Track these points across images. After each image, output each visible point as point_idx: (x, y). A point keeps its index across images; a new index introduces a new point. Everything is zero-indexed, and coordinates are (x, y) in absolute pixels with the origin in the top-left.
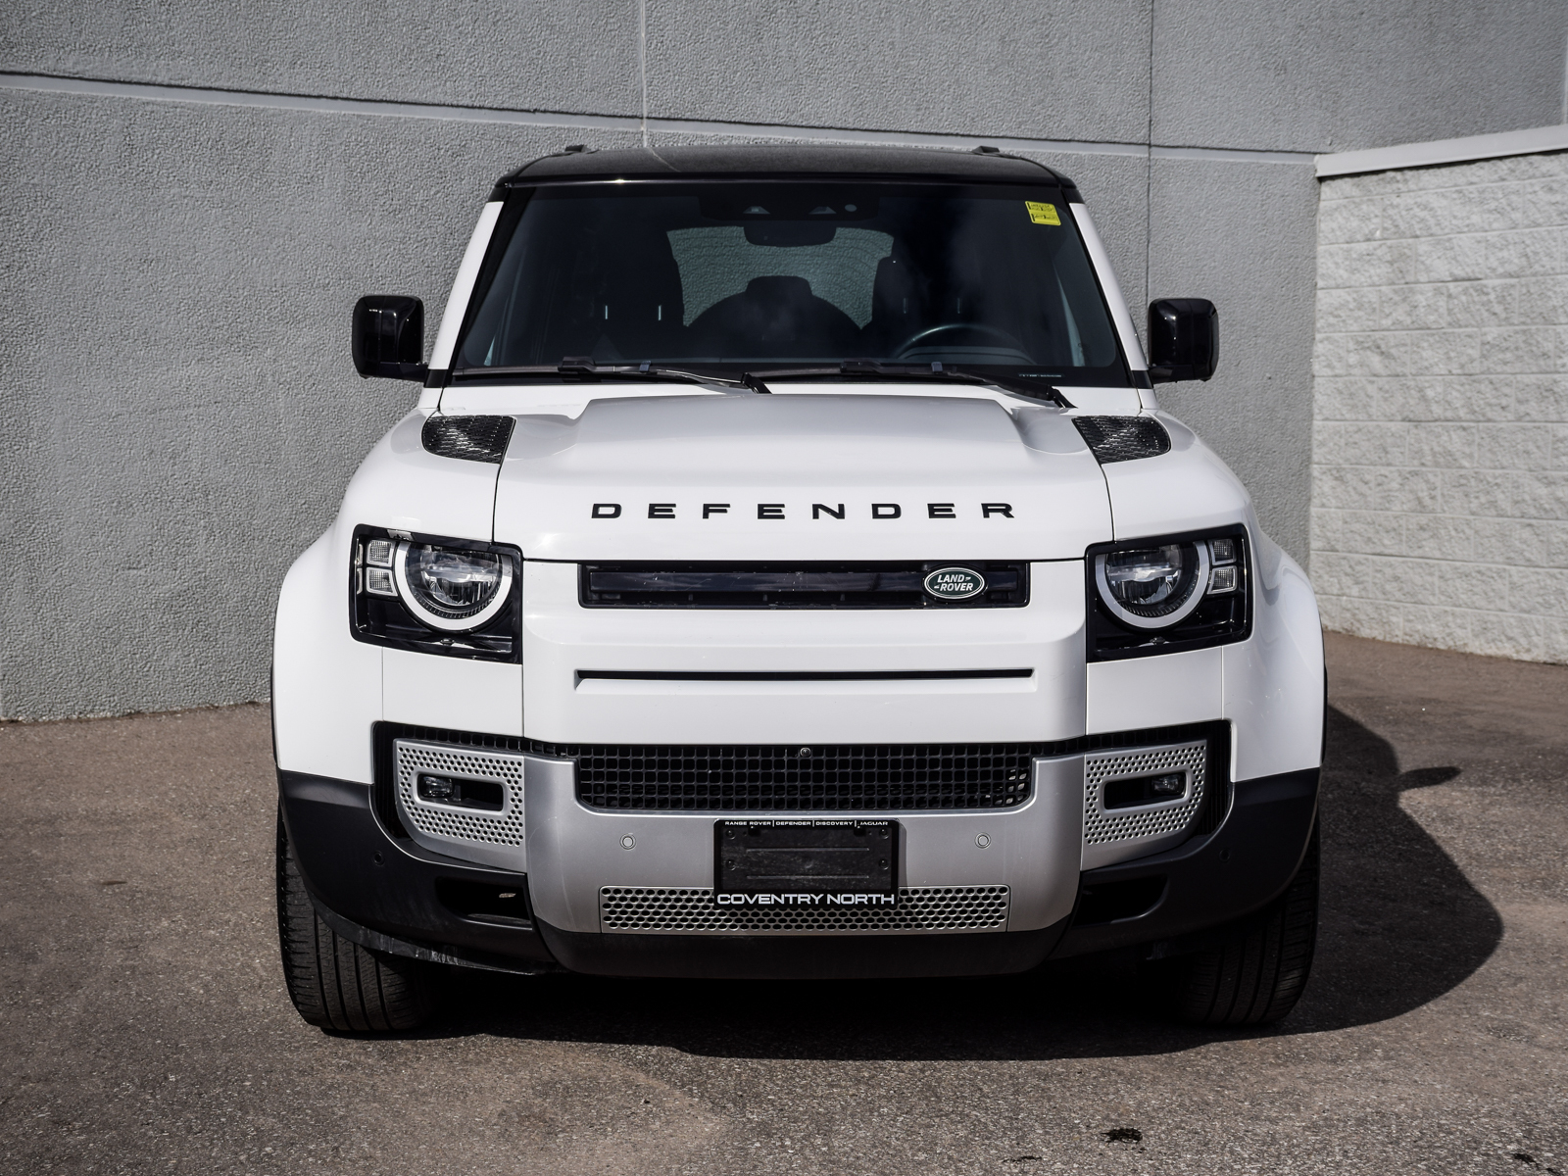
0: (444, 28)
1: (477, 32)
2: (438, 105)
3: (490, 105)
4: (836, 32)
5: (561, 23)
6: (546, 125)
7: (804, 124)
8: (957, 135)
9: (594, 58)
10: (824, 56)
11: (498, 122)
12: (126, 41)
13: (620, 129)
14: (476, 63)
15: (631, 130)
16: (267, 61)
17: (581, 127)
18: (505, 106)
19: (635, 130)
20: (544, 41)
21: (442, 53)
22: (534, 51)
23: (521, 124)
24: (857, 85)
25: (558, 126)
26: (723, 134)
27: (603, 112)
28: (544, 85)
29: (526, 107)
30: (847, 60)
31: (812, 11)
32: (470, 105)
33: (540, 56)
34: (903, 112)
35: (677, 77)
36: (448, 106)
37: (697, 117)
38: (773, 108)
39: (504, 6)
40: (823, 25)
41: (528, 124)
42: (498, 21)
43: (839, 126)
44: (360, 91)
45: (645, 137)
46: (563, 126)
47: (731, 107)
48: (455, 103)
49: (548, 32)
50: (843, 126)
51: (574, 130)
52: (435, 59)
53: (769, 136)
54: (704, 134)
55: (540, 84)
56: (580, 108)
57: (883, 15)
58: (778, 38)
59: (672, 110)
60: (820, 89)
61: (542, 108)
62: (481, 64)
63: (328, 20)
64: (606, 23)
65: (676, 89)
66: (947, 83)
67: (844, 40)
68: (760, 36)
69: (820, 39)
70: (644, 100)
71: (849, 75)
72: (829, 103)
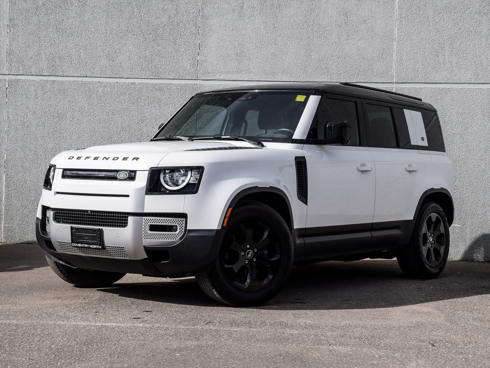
0: (329, 60)
1: (339, 61)
4: (468, 52)
5: (367, 56)
7: (454, 82)
9: (377, 66)
10: (463, 60)
12: (237, 70)
13: (386, 87)
14: (338, 70)
15: (389, 87)
16: (275, 73)
18: (346, 82)
19: (391, 87)
20: (361, 62)
21: (327, 67)
22: (357, 65)
24: (476, 69)
26: (422, 87)
27: (379, 82)
30: (472, 61)
31: (459, 47)
33: (359, 66)
35: (406, 70)
37: (413, 82)
38: (442, 78)
39: (348, 53)
40: (463, 51)
42: (346, 57)
43: (468, 82)
44: (302, 79)
45: (394, 89)
47: (426, 78)
49: (362, 59)
50: (470, 82)
52: (325, 69)
53: (440, 87)
54: (415, 87)
56: (372, 81)
58: (445, 56)
59: (404, 80)
60: (461, 71)
61: (359, 82)
62: (340, 70)
63: (294, 60)
64: (382, 55)
67: (471, 55)
68: (438, 56)
69: (462, 55)
70: (394, 77)
71: (473, 66)
72: (464, 75)
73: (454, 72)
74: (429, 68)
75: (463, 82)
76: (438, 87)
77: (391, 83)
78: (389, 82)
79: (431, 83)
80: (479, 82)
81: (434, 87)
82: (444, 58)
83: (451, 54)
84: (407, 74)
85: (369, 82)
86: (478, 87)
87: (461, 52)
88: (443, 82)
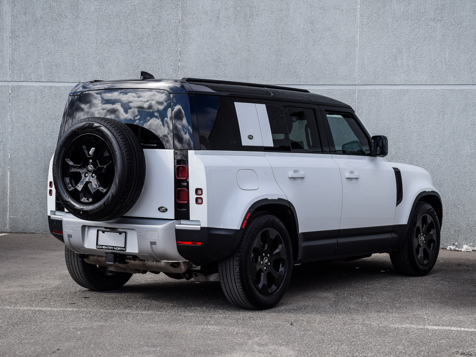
0: (297, 65)
1: (306, 65)
2: (294, 85)
3: (309, 84)
4: (424, 56)
5: (332, 61)
6: (325, 89)
7: (411, 84)
8: (470, 84)
9: (341, 69)
10: (419, 64)
11: (311, 88)
12: (214, 75)
13: (349, 89)
15: (352, 89)
16: (248, 77)
17: (336, 89)
18: (313, 84)
20: (326, 66)
21: (296, 71)
22: (323, 69)
23: (318, 88)
24: (431, 72)
25: (329, 89)
26: (382, 88)
27: (343, 84)
28: (325, 78)
29: (320, 84)
30: (428, 64)
31: (415, 51)
32: (303, 84)
33: (325, 70)
34: (448, 79)
35: (368, 73)
36: (297, 85)
37: (374, 84)
38: (400, 80)
39: (314, 58)
40: (419, 55)
41: (320, 88)
42: (313, 62)
43: (424, 84)
45: (356, 90)
46: (330, 89)
47: (385, 80)
48: (299, 84)
49: (327, 63)
50: (425, 84)
51: (334, 89)
52: (294, 73)
53: (399, 88)
54: (376, 89)
55: (324, 78)
56: (336, 83)
57: (442, 50)
59: (366, 83)
60: (417, 73)
61: (325, 84)
62: (307, 73)
64: (346, 60)
65: (367, 76)
66: (466, 69)
67: (427, 59)
68: (396, 60)
69: (418, 59)
70: (357, 80)
71: (428, 69)
72: (420, 77)
73: (411, 75)
74: (389, 71)
75: (419, 84)
76: (397, 88)
77: (354, 85)
78: (352, 84)
79: (390, 85)
80: (434, 84)
81: (393, 88)
82: (402, 61)
83: (409, 58)
84: (368, 77)
85: (333, 84)
86: (433, 88)
87: (418, 55)
88: (401, 84)
